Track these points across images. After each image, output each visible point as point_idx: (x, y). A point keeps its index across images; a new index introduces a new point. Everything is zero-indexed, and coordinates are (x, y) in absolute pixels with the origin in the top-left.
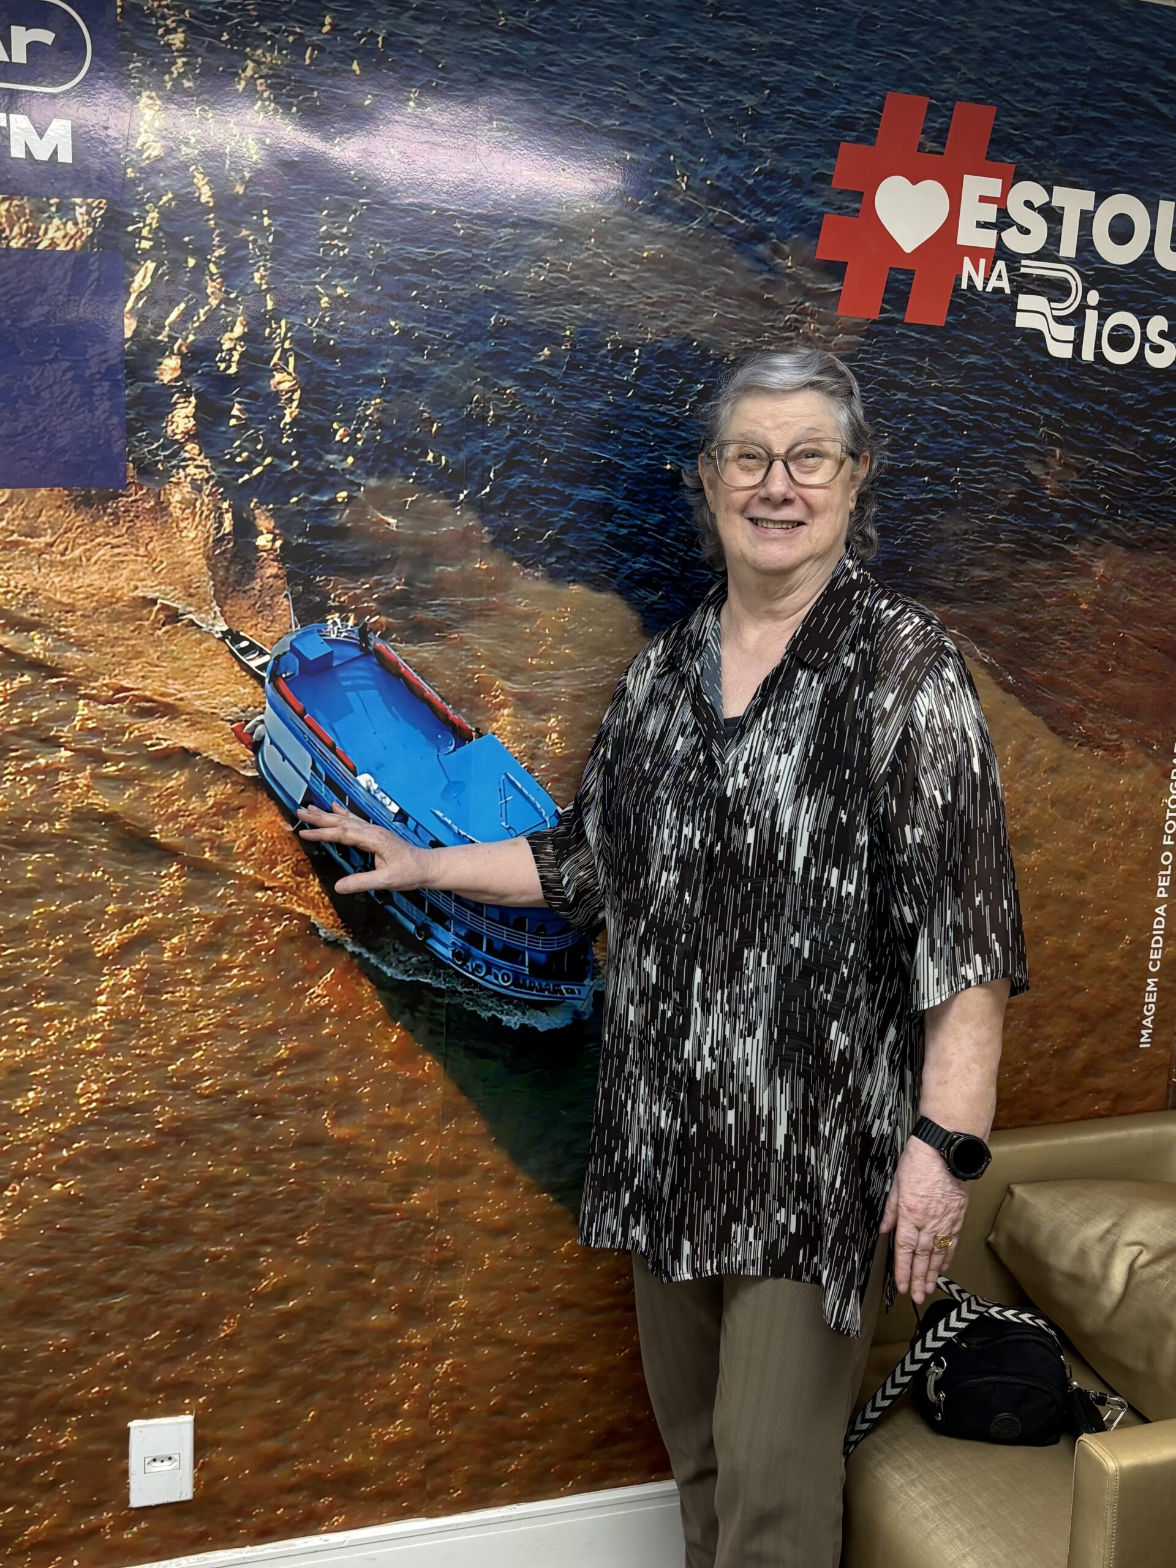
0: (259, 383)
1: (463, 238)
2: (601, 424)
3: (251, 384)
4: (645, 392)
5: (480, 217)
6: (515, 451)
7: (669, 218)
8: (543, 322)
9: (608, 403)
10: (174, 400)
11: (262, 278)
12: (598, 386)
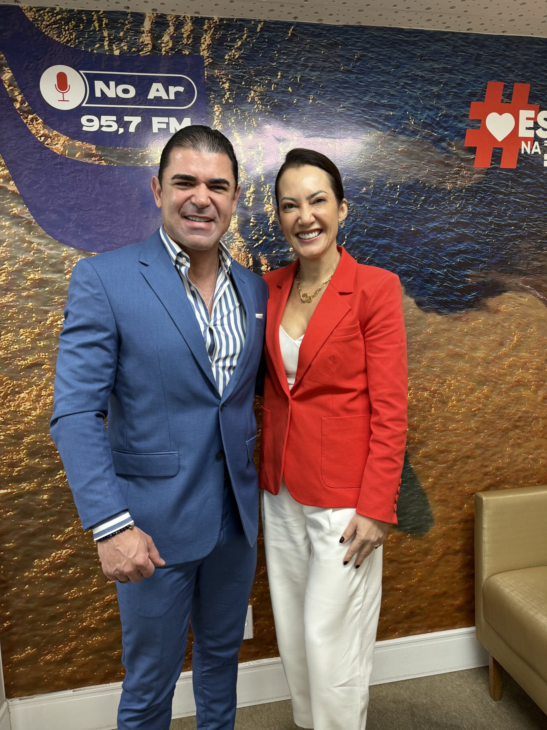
2: (386, 214)
6: (354, 227)
7: (408, 135)
8: (363, 178)
9: (388, 207)
12: (384, 201)
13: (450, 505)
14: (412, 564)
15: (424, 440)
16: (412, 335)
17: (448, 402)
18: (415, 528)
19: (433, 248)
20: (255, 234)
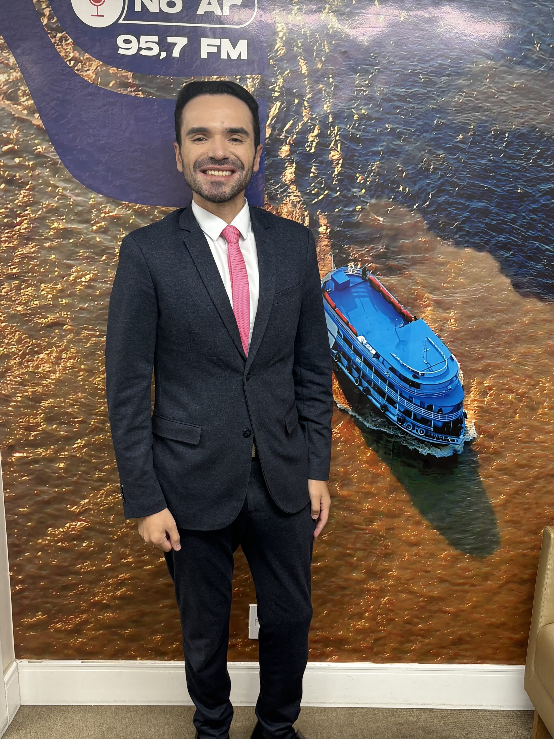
0: (324, 156)
1: (423, 83)
2: (485, 170)
3: (320, 157)
4: (509, 155)
5: (431, 72)
7: (529, 66)
8: (460, 122)
9: (490, 161)
10: (286, 165)
11: (327, 107)
12: (486, 152)
13: (524, 527)
14: (466, 587)
15: (501, 450)
16: (503, 324)
17: (538, 408)
18: (476, 549)
20: (315, 187)
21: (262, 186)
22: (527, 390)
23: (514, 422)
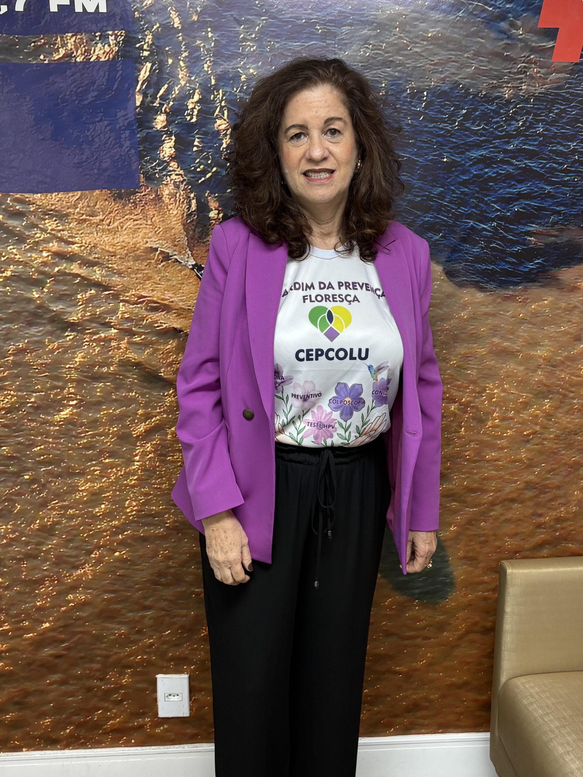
0: (208, 126)
1: (321, 34)
3: (204, 127)
4: (430, 117)
5: (330, 21)
10: (163, 138)
11: (208, 67)
13: (481, 565)
14: (418, 641)
16: (438, 321)
17: (488, 420)
18: (426, 593)
19: (477, 189)
21: (135, 164)
22: (472, 399)
23: (459, 438)
